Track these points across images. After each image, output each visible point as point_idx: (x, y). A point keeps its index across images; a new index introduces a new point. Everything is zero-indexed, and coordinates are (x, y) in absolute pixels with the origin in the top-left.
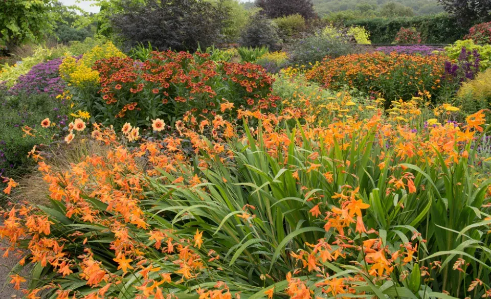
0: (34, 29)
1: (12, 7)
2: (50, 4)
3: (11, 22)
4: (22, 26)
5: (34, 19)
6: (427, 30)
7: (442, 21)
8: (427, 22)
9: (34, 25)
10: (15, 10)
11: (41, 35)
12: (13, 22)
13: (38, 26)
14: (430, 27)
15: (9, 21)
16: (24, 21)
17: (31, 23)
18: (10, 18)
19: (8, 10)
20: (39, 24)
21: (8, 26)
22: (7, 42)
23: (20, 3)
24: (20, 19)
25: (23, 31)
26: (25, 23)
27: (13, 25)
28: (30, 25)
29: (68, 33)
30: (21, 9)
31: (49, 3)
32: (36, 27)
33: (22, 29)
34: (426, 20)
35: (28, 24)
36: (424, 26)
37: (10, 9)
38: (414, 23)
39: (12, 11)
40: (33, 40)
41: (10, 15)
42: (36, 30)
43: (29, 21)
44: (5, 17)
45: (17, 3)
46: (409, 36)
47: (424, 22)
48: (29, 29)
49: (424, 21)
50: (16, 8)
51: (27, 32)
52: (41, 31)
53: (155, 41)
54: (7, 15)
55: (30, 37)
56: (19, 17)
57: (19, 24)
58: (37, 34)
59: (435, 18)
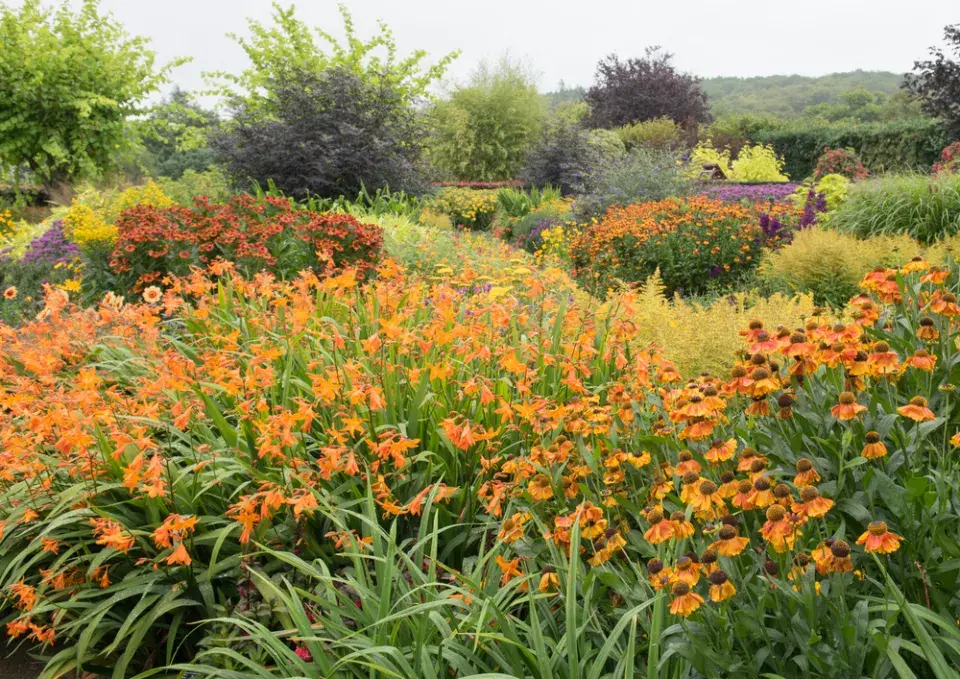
0: (98, 153)
1: (54, 110)
2: (131, 104)
3: (51, 140)
4: (74, 147)
5: (97, 133)
6: (913, 152)
7: (940, 132)
8: (912, 135)
9: (98, 144)
10: (61, 116)
11: (110, 164)
12: (56, 137)
13: (106, 147)
14: (919, 145)
15: (49, 137)
16: (78, 138)
17: (92, 140)
18: (51, 131)
19: (46, 117)
20: (109, 143)
21: (45, 147)
22: (46, 179)
23: (70, 104)
24: (71, 133)
25: (74, 157)
26: (79, 142)
27: (55, 144)
28: (90, 145)
29: (194, 157)
30: (72, 115)
31: (129, 101)
32: (103, 148)
33: (72, 152)
34: (910, 131)
35: (86, 143)
36: (906, 142)
37: (50, 114)
38: (888, 136)
39: (53, 117)
40: (93, 174)
41: (52, 126)
42: (102, 154)
43: (87, 137)
44: (41, 129)
45: (65, 104)
46: (839, 164)
47: (905, 136)
48: (85, 154)
49: (906, 133)
50: (64, 113)
51: (81, 159)
52: (110, 156)
53: (287, 177)
54: (44, 125)
55: (89, 169)
56: (69, 130)
57: (67, 143)
58: (103, 162)
59: (928, 126)
